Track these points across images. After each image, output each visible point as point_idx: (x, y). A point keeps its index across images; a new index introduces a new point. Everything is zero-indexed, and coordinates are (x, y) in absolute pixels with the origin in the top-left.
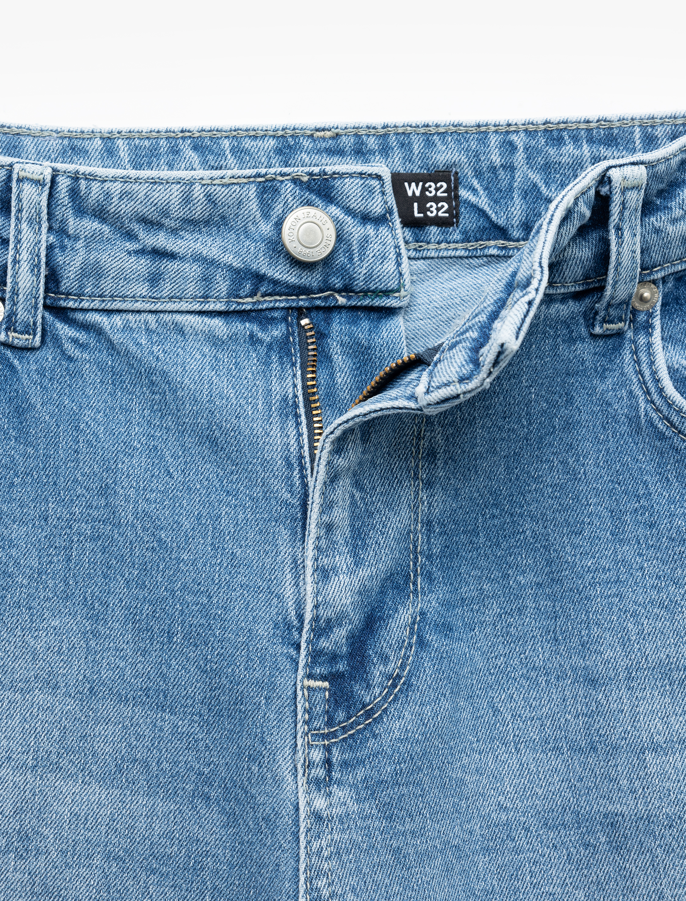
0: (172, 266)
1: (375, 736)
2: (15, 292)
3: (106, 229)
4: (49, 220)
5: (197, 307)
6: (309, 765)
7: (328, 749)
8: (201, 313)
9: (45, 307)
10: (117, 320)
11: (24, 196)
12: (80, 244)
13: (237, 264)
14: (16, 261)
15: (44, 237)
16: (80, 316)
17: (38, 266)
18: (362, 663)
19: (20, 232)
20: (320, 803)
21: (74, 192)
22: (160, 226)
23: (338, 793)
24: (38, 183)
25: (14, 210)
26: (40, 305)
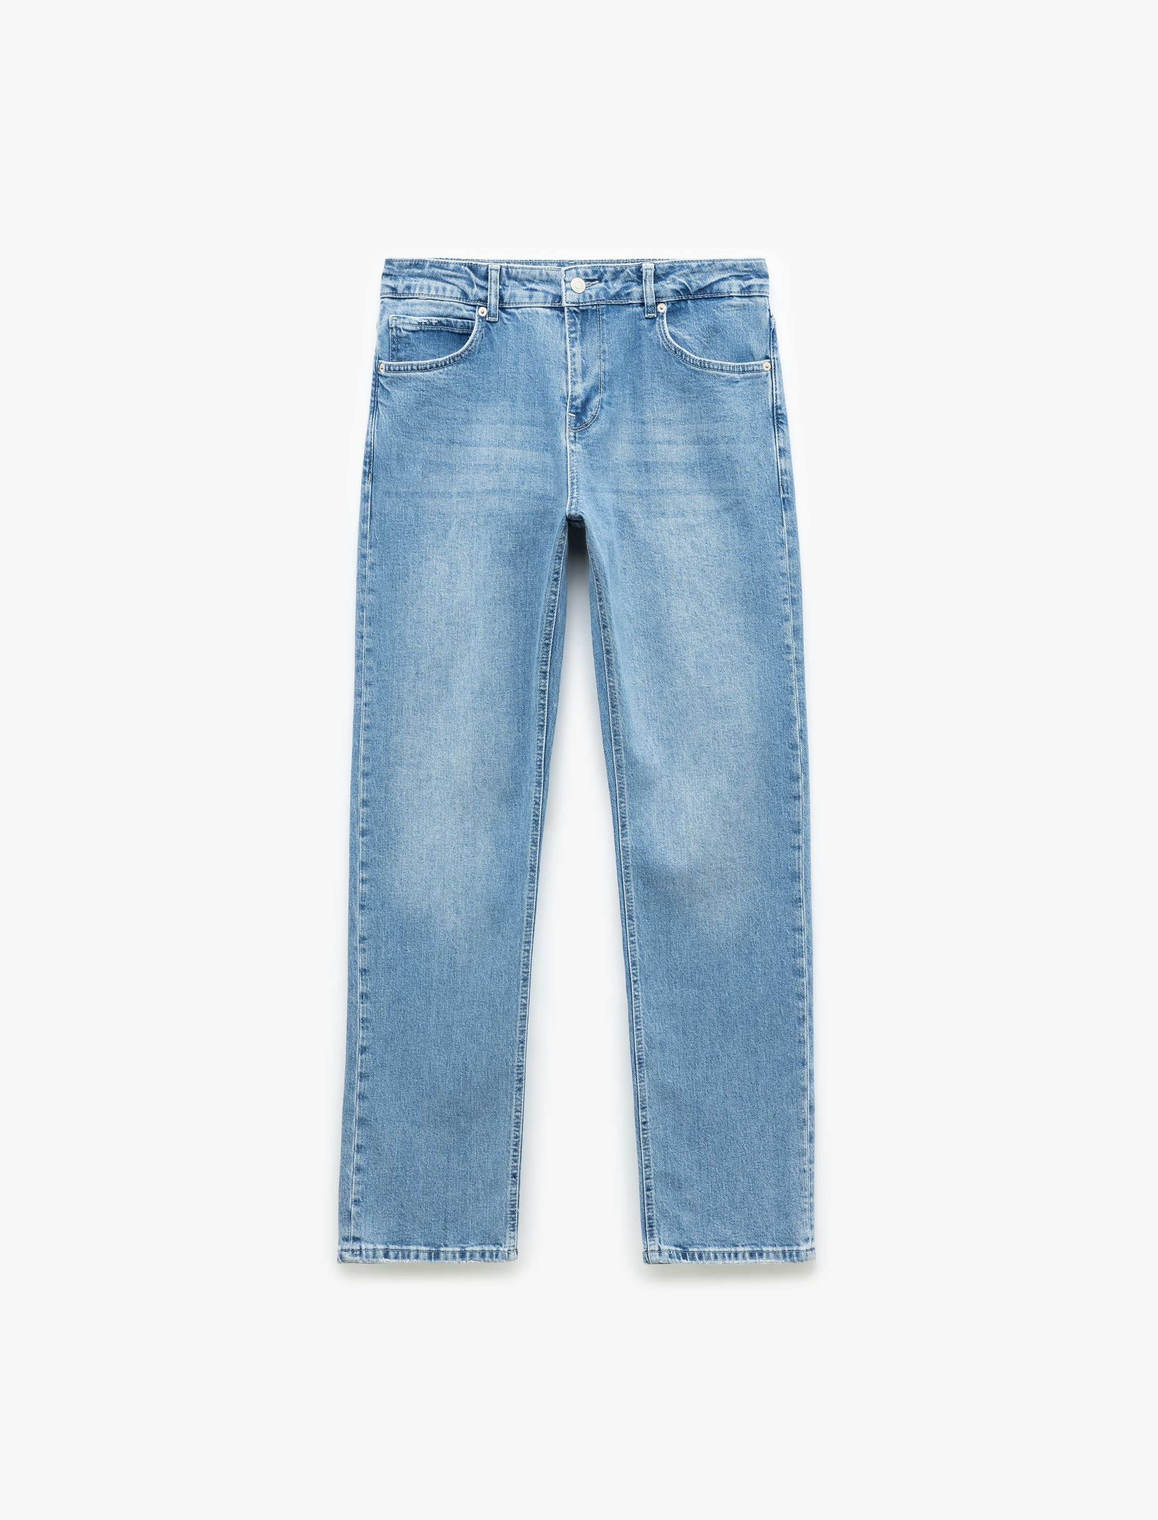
0: (535, 293)
1: (588, 432)
2: (490, 305)
3: (517, 283)
4: (500, 281)
5: (543, 305)
6: (570, 436)
7: (575, 433)
8: (544, 307)
9: (499, 308)
10: (520, 311)
11: (492, 274)
12: (509, 288)
13: (554, 293)
14: (490, 295)
15: (498, 287)
16: (509, 310)
17: (497, 296)
18: (585, 411)
19: (491, 286)
20: (573, 447)
21: (507, 272)
22: (533, 282)
23: (578, 445)
24: (496, 270)
25: (489, 279)
26: (498, 308)
